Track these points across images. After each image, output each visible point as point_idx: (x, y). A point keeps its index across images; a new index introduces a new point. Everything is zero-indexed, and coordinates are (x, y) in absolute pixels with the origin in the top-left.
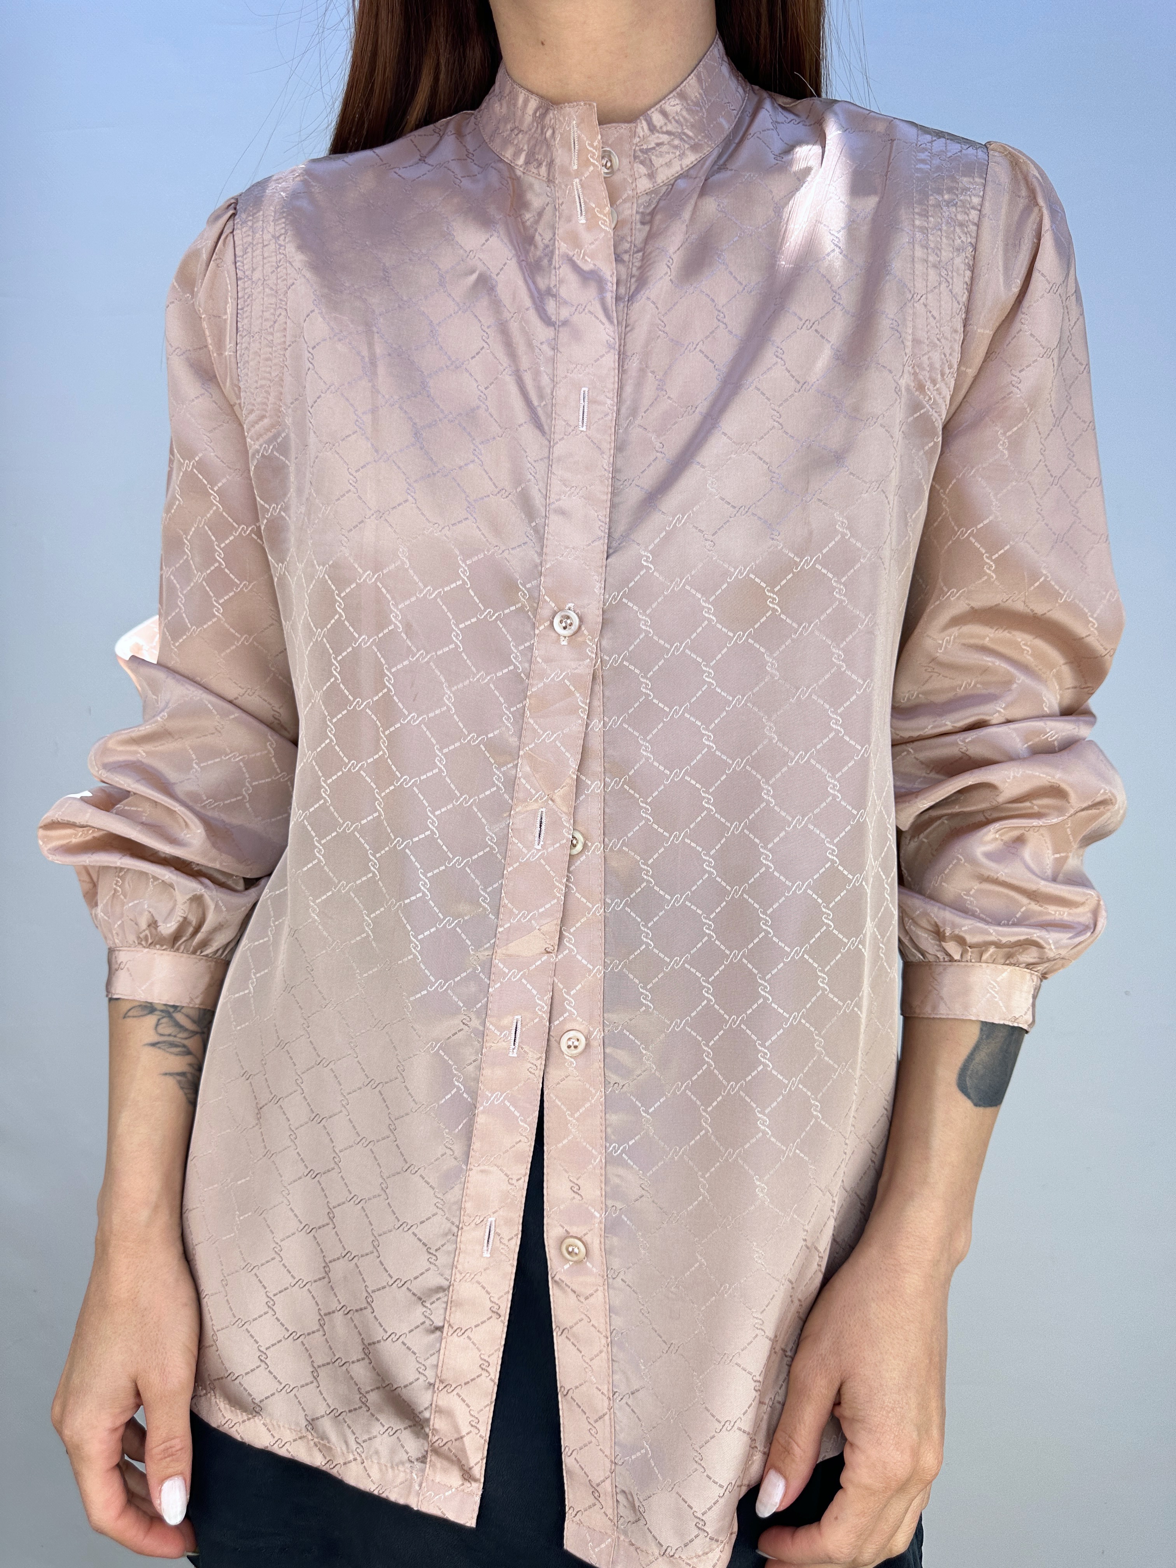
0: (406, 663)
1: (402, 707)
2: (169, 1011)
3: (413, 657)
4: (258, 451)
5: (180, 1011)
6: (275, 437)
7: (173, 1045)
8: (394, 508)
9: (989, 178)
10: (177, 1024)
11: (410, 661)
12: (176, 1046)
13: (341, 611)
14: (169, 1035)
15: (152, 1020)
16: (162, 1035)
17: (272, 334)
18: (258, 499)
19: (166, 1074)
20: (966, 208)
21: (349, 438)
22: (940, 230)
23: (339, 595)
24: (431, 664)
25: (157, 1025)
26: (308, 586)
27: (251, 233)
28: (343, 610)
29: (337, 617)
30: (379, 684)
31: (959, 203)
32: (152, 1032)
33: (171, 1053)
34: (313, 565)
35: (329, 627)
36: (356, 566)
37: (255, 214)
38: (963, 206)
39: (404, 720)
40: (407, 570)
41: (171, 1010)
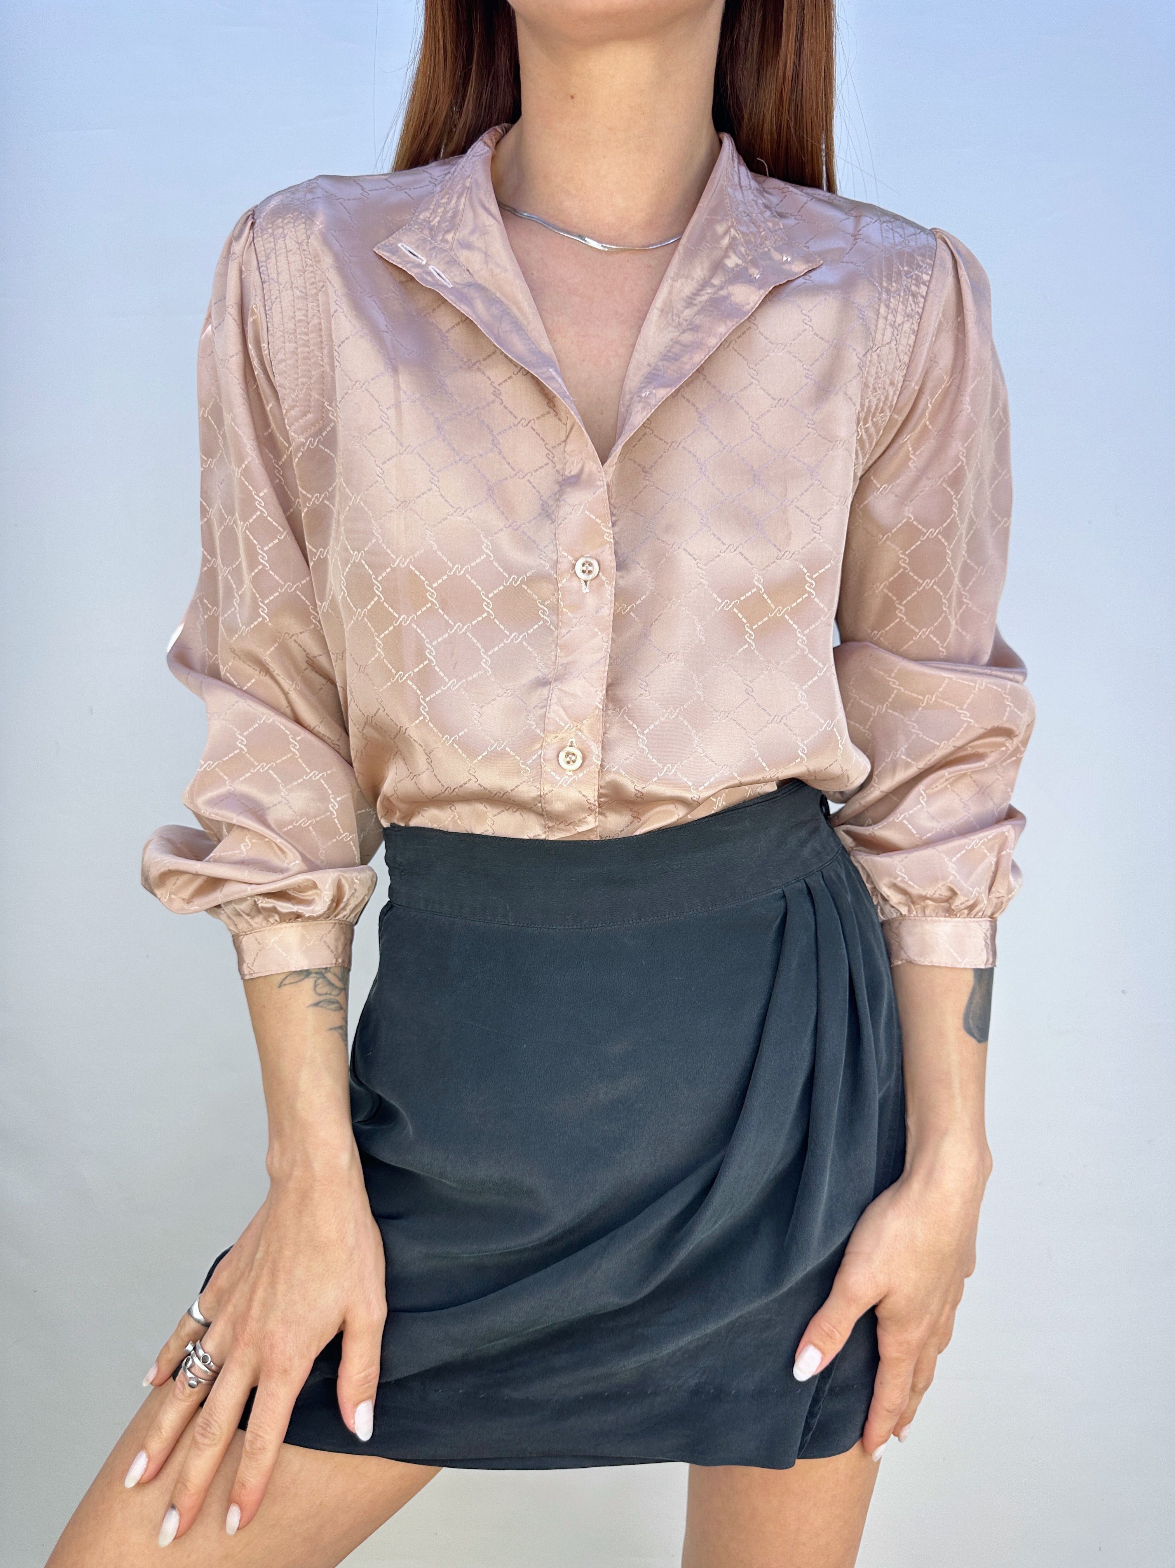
0: (446, 636)
1: (443, 675)
2: (321, 973)
3: (451, 630)
4: (303, 444)
5: (329, 971)
6: (320, 431)
7: (331, 1002)
8: (420, 496)
9: (937, 261)
10: (331, 984)
11: (449, 634)
12: (333, 1003)
13: (379, 594)
14: (326, 994)
15: (308, 983)
16: (320, 995)
17: (307, 334)
18: (300, 489)
19: (331, 1029)
20: (918, 281)
21: (375, 433)
22: (899, 295)
23: (376, 579)
24: (468, 634)
25: (315, 986)
26: (344, 570)
27: (272, 240)
28: (381, 592)
29: (376, 599)
30: (421, 655)
31: (914, 277)
32: (312, 993)
33: (331, 1009)
34: (347, 550)
35: (369, 607)
36: (389, 552)
37: (275, 221)
38: (917, 280)
39: (444, 687)
40: (436, 552)
41: (323, 971)
